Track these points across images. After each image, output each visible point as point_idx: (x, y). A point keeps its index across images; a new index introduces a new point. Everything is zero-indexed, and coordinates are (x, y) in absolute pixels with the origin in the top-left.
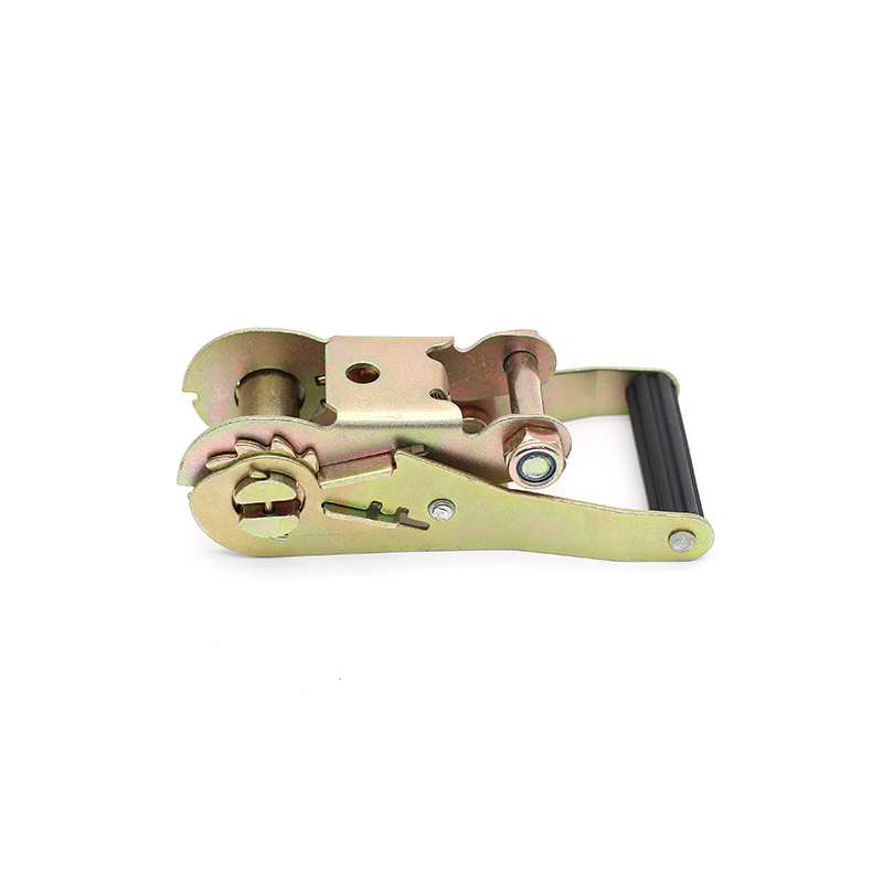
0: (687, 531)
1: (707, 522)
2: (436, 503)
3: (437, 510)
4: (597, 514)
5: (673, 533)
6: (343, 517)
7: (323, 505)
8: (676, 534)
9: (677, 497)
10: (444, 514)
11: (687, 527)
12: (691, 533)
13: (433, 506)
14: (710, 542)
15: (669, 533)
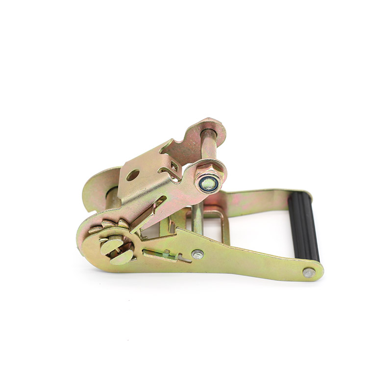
0: (311, 268)
1: (321, 264)
2: (195, 251)
3: (195, 254)
4: (270, 260)
6: (152, 256)
7: (143, 251)
8: (306, 269)
9: (308, 252)
10: (199, 256)
11: (311, 266)
12: (313, 269)
13: (193, 253)
14: (322, 273)
15: (303, 269)
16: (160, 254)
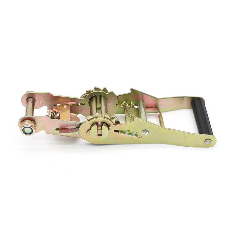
0: (209, 139)
3: (144, 133)
4: (186, 135)
5: (206, 140)
8: (207, 140)
10: (146, 134)
11: (210, 138)
14: (215, 142)
15: (205, 140)
16: (124, 132)
